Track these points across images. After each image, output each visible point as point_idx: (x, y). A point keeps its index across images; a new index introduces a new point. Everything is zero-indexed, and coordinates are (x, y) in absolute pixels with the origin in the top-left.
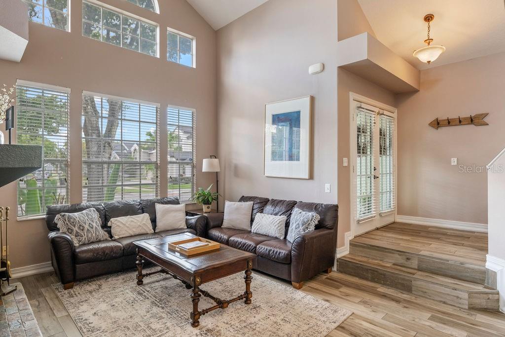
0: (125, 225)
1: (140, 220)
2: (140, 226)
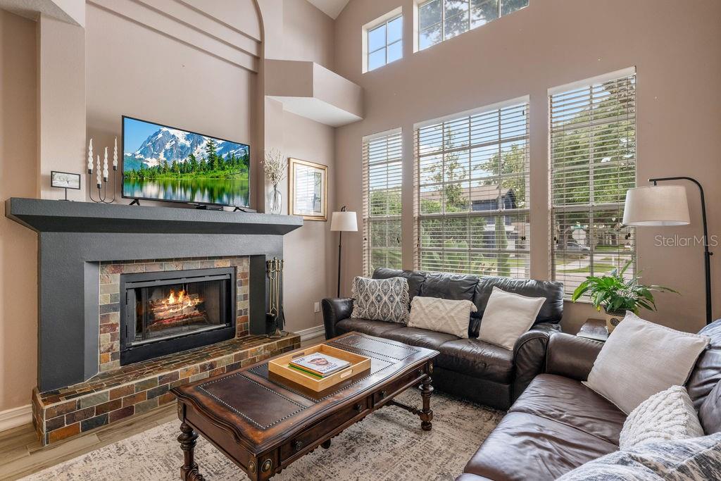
0: (423, 309)
1: (448, 309)
2: (445, 319)
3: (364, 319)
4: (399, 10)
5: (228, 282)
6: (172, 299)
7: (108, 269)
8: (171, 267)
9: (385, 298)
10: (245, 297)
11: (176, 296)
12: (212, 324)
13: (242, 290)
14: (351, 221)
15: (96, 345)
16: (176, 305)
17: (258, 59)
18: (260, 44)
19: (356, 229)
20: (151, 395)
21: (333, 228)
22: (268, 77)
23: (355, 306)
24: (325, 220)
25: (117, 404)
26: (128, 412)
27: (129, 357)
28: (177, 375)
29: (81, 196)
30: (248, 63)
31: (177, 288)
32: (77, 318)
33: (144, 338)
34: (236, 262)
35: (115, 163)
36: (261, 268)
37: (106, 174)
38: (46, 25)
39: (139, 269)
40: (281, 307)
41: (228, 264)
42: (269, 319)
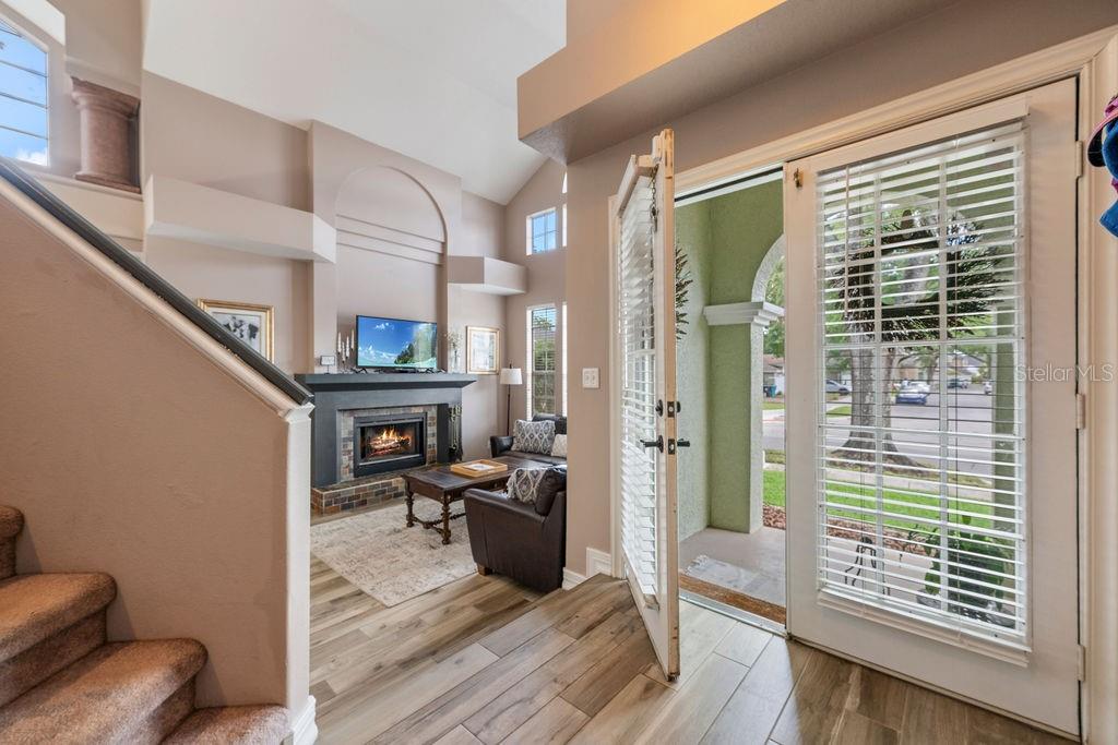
0: (561, 443)
3: (521, 451)
4: (554, 209)
5: (421, 423)
6: (384, 436)
7: (346, 414)
8: (384, 413)
9: (536, 436)
10: (433, 435)
11: (388, 434)
12: (408, 454)
13: (431, 430)
14: (516, 377)
15: (341, 464)
16: (387, 441)
17: (442, 256)
18: (444, 245)
19: (520, 382)
20: (377, 494)
21: (502, 382)
22: (450, 270)
23: (515, 441)
24: (498, 374)
25: (358, 497)
26: (364, 503)
27: (359, 473)
28: (391, 484)
29: (334, 370)
30: (435, 259)
31: (388, 428)
32: (332, 444)
33: (366, 461)
34: (426, 409)
35: (352, 347)
36: (445, 413)
37: (348, 354)
38: (316, 266)
39: (365, 414)
40: (460, 443)
41: (421, 410)
42: (451, 451)
